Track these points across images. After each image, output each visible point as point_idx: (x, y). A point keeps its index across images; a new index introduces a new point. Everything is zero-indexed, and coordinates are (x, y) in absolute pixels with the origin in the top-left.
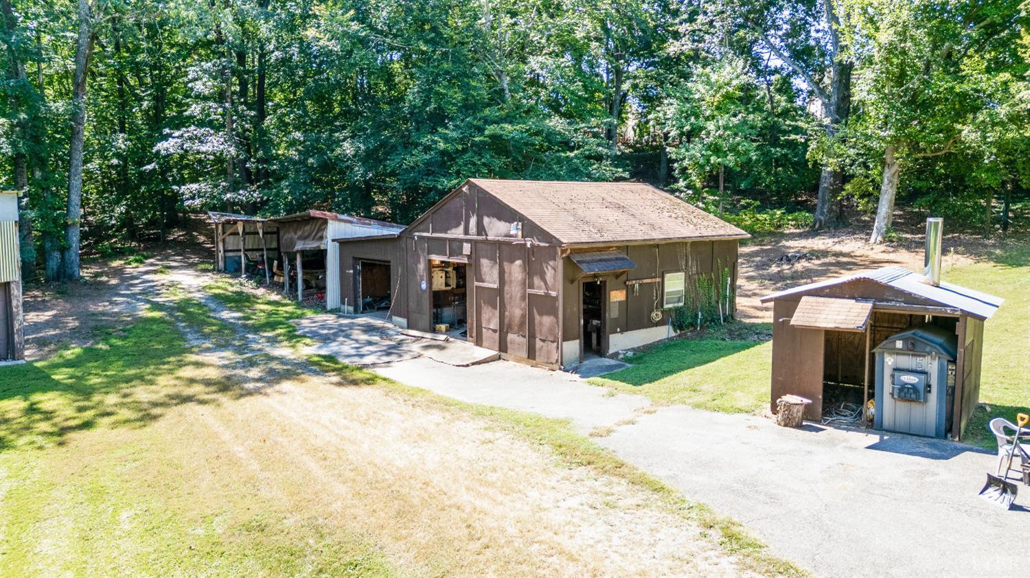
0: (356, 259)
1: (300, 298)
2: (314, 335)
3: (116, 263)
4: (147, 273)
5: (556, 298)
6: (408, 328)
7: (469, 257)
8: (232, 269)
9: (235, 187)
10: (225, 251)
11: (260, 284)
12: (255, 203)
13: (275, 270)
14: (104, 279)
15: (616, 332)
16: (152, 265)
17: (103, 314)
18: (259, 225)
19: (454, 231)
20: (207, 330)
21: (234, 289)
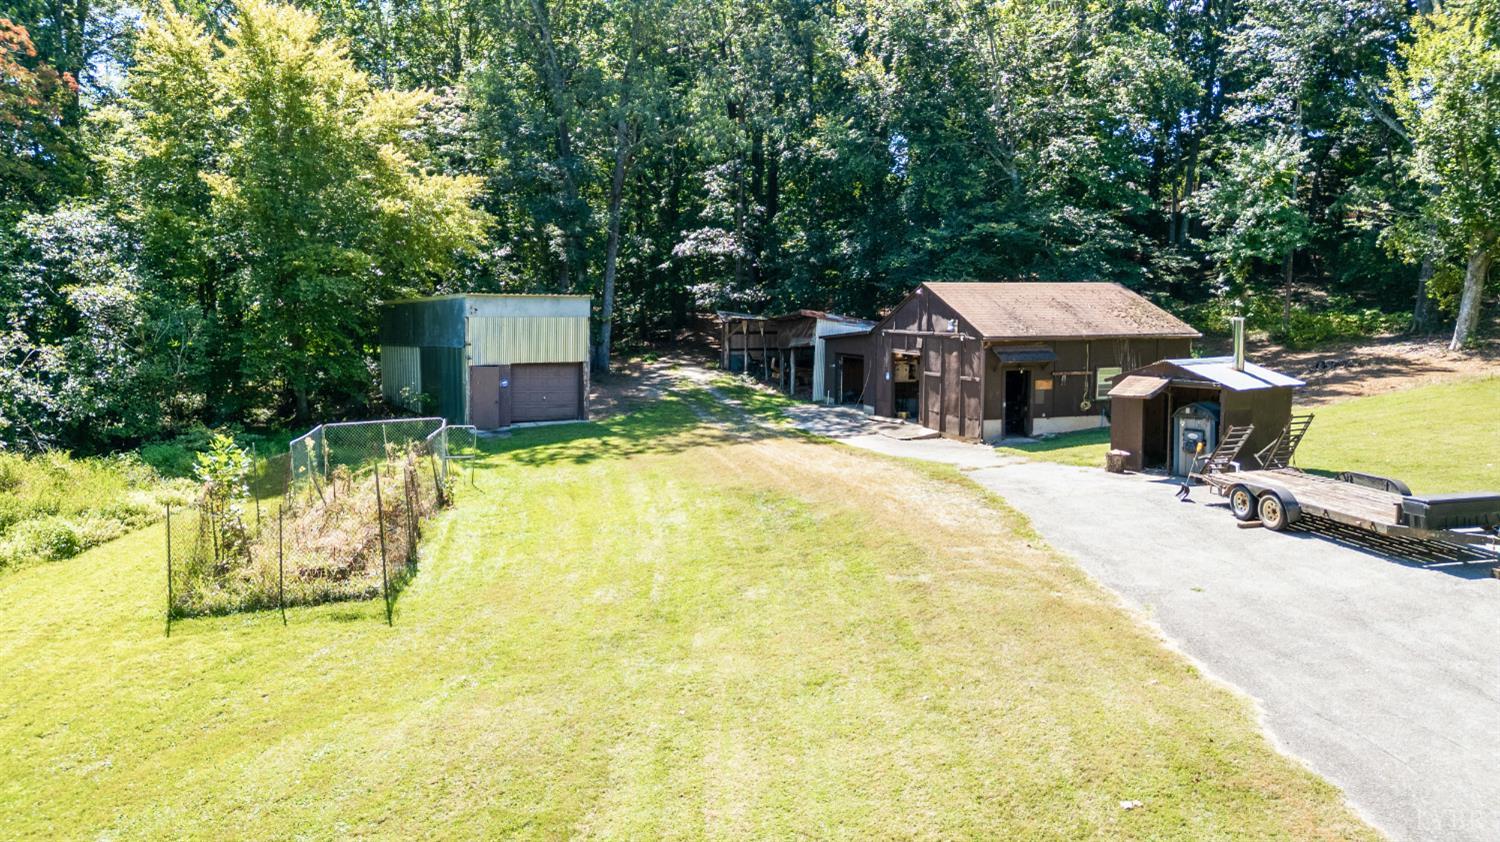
0: (838, 355)
1: (792, 392)
2: (796, 417)
3: (634, 360)
4: (662, 368)
5: (979, 383)
6: (876, 414)
7: (921, 350)
8: (735, 368)
9: (740, 288)
10: (731, 350)
11: (760, 380)
12: (760, 302)
13: (772, 366)
14: (628, 372)
15: (1041, 417)
16: (664, 362)
17: (633, 397)
18: (761, 324)
19: (911, 327)
20: (713, 410)
21: (737, 384)
